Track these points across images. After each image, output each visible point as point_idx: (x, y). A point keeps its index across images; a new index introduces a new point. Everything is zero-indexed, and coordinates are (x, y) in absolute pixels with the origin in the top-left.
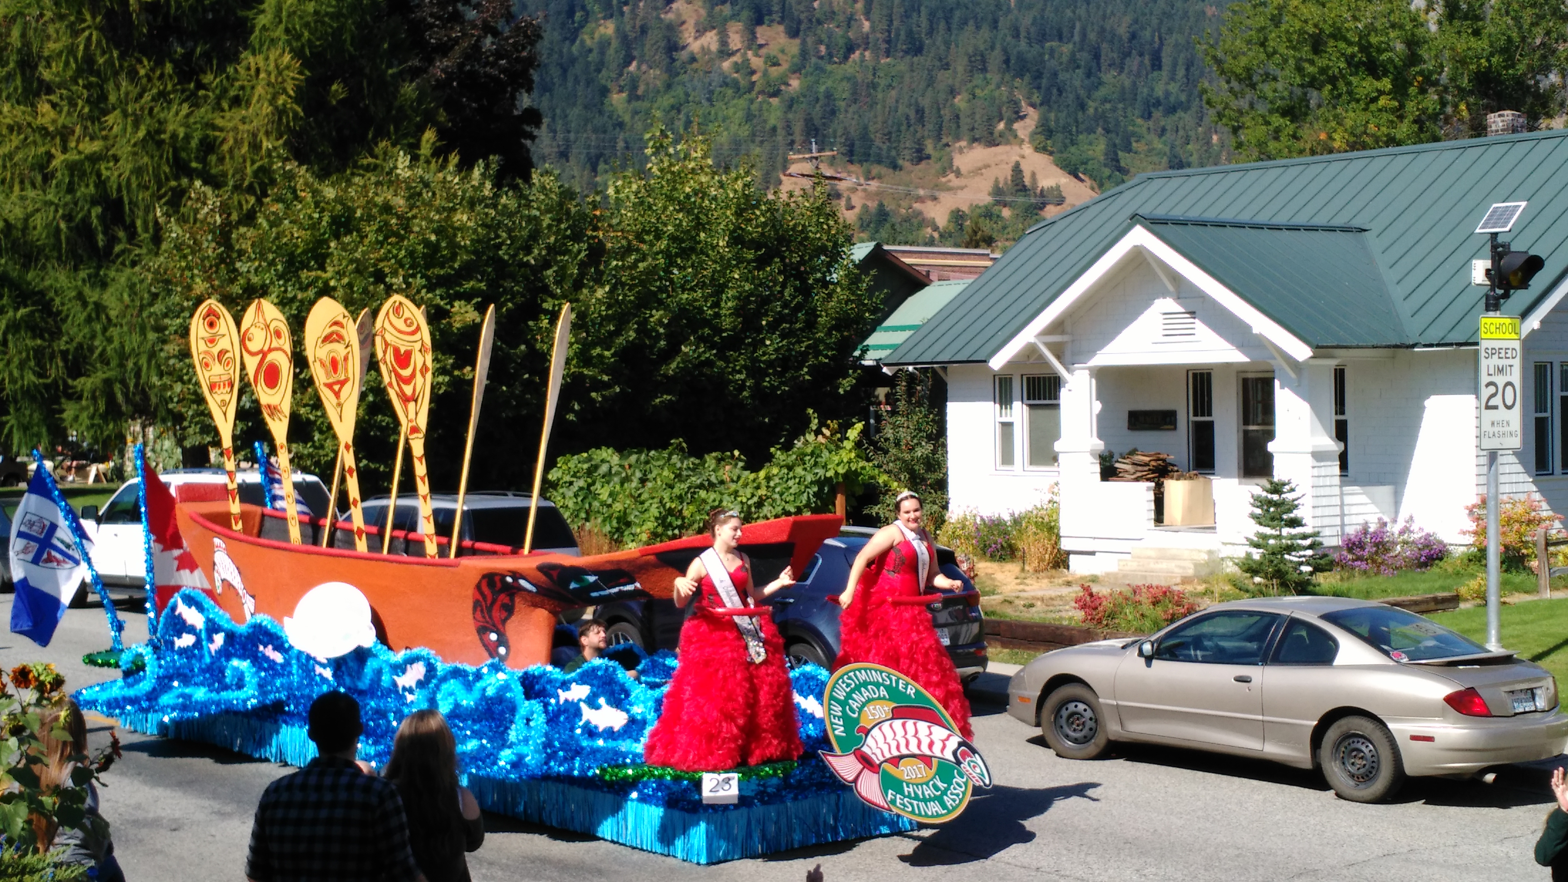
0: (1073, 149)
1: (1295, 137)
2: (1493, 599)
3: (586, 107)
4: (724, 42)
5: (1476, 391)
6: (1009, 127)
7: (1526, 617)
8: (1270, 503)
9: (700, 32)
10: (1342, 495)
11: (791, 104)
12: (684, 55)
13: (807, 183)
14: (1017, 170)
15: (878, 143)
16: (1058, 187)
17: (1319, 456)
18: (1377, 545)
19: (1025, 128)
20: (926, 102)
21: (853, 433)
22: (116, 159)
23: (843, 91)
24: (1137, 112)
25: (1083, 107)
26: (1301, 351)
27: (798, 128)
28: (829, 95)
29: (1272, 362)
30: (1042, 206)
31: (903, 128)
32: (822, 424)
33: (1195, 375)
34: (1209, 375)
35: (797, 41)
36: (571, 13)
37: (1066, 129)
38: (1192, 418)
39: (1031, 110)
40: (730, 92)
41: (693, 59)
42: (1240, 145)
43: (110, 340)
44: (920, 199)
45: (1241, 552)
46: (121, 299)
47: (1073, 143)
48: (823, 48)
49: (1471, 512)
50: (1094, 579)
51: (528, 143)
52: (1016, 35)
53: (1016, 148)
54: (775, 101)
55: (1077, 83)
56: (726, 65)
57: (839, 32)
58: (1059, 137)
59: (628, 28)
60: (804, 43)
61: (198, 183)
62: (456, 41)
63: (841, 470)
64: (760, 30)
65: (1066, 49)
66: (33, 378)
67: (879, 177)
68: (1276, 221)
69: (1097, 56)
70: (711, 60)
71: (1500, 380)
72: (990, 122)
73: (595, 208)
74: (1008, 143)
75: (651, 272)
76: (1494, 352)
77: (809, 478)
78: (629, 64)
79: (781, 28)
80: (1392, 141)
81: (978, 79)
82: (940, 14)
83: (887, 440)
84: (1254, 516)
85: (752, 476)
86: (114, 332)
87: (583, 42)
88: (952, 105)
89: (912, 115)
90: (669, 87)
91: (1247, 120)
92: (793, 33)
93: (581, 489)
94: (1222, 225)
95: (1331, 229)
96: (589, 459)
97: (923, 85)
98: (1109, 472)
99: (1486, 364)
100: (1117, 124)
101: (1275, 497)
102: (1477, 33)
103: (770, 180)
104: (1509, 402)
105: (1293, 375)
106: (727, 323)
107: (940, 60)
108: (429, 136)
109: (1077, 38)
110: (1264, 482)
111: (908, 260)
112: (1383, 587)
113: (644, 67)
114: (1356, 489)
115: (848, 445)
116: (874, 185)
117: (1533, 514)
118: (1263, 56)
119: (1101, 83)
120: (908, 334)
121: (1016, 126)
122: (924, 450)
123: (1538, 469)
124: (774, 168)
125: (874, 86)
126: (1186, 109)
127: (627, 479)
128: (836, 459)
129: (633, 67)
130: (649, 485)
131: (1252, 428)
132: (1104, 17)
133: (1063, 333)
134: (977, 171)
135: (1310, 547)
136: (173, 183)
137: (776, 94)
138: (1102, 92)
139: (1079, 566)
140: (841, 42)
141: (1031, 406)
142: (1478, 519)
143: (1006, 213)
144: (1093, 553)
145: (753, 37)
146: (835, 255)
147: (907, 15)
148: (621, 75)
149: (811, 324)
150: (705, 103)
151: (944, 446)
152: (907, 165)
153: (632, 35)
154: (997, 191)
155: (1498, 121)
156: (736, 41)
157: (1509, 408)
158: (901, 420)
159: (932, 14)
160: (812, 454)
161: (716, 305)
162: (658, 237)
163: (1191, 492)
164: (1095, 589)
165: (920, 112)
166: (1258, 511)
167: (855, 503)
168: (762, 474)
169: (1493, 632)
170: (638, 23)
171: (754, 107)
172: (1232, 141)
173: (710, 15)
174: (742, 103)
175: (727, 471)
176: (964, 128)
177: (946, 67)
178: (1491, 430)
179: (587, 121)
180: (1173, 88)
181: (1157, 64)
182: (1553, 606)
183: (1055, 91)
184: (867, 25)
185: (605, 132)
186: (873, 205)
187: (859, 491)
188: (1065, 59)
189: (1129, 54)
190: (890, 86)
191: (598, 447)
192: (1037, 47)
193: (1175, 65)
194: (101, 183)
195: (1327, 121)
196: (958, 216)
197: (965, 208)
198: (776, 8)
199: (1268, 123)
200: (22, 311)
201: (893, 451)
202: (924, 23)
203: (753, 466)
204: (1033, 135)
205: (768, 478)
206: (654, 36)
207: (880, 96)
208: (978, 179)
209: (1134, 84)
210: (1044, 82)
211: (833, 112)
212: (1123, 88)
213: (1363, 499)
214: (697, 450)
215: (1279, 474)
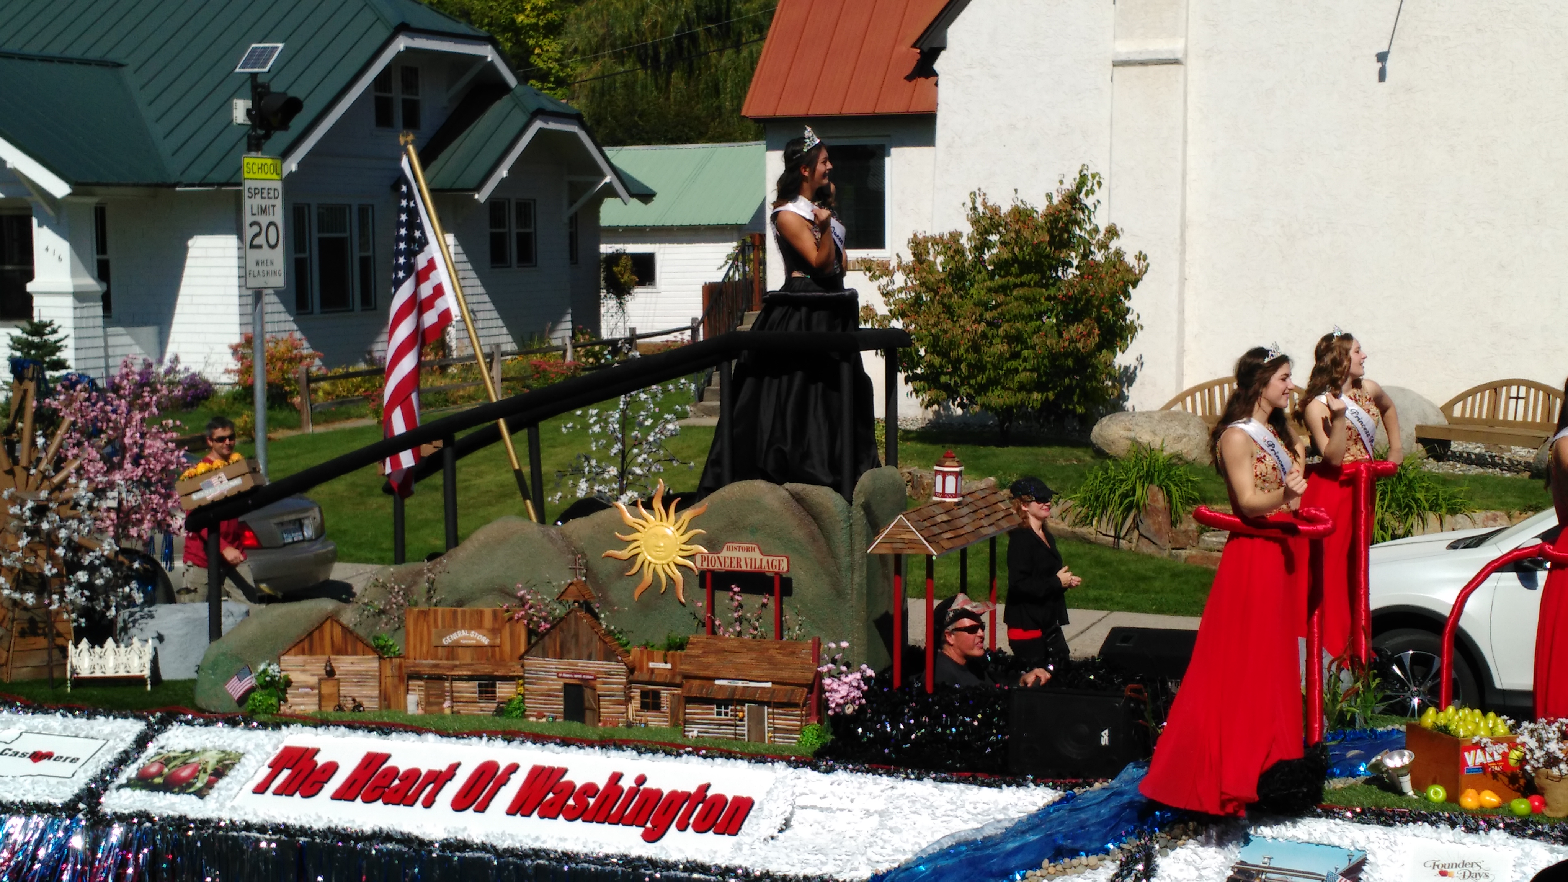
2: (260, 436)
5: (239, 232)
7: (291, 452)
8: (31, 345)
10: (106, 336)
17: (80, 296)
26: (59, 188)
49: (235, 351)
68: (27, 51)
71: (264, 220)
76: (257, 192)
99: (250, 204)
101: (36, 339)
104: (273, 242)
105: (51, 213)
114: (120, 330)
117: (295, 352)
123: (298, 308)
131: (8, 267)
142: (242, 358)
157: (272, 247)
166: (17, 354)
178: (255, 269)
182: (316, 439)
213: (127, 340)
215: (39, 315)
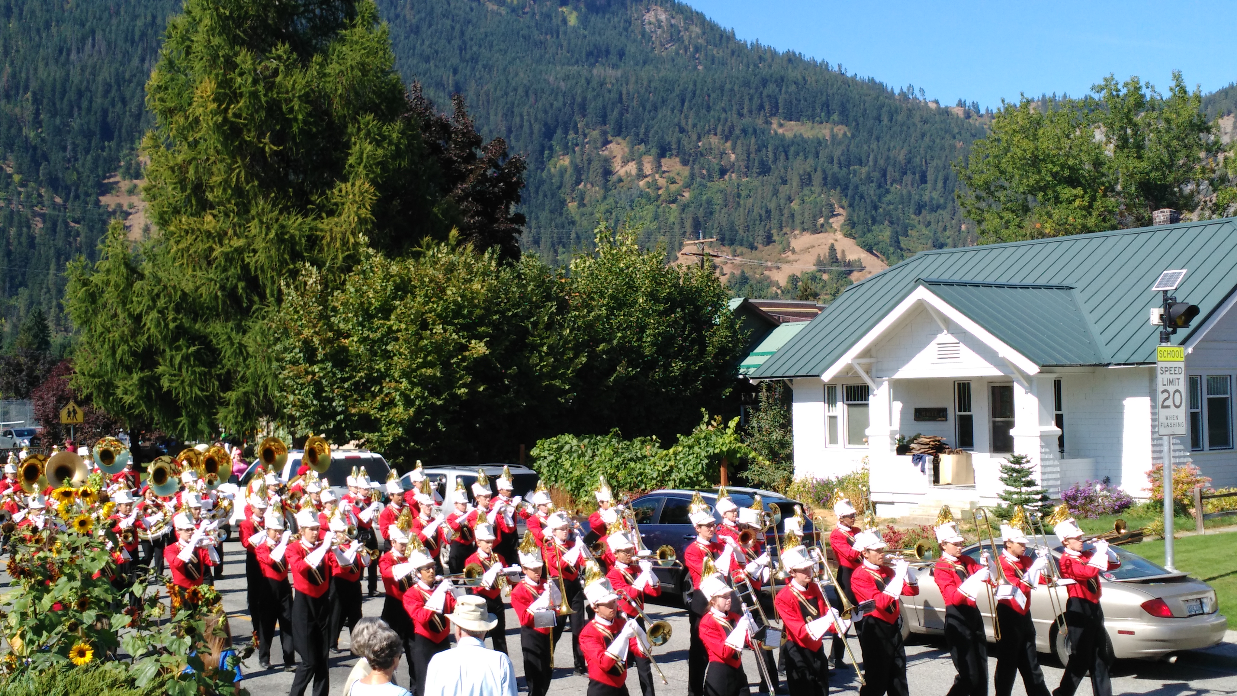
0: (869, 235)
1: (1020, 227)
2: (1168, 536)
3: (551, 212)
4: (640, 169)
5: (1153, 395)
6: (827, 221)
8: (1014, 470)
9: (625, 162)
10: (1061, 465)
11: (684, 208)
12: (614, 178)
13: (696, 259)
14: (832, 249)
15: (741, 232)
16: (859, 260)
17: (1044, 438)
18: (1085, 498)
19: (837, 222)
20: (772, 206)
21: (732, 424)
22: (255, 251)
23: (718, 199)
24: (911, 211)
25: (876, 208)
26: (1032, 369)
27: (688, 224)
28: (709, 202)
29: (1012, 376)
30: (850, 272)
31: (758, 222)
32: (711, 418)
33: (959, 384)
34: (969, 384)
35: (688, 168)
36: (542, 153)
37: (865, 222)
38: (958, 413)
39: (841, 211)
40: (644, 201)
41: (620, 180)
42: (983, 232)
43: (248, 367)
44: (769, 269)
45: (994, 503)
46: (255, 341)
47: (869, 231)
48: (704, 172)
49: (1149, 476)
50: (894, 521)
51: (516, 235)
52: (831, 161)
53: (832, 234)
54: (673, 206)
55: (872, 192)
56: (642, 183)
57: (715, 161)
58: (859, 227)
59: (578, 161)
60: (692, 168)
61: (307, 265)
62: (471, 171)
63: (724, 449)
64: (663, 161)
65: (864, 170)
66: (199, 393)
67: (742, 254)
68: (1012, 282)
69: (884, 174)
70: (632, 180)
71: (1171, 389)
72: (815, 218)
73: (561, 278)
74: (826, 231)
75: (598, 318)
76: (1166, 370)
77: (703, 454)
78: (579, 184)
79: (678, 159)
80: (1086, 229)
81: (806, 191)
82: (781, 149)
83: (753, 428)
84: (1002, 479)
85: (665, 452)
86: (250, 361)
87: (549, 170)
88: (789, 207)
89: (763, 213)
90: (605, 198)
91: (986, 215)
92: (685, 163)
93: (552, 461)
94: (976, 285)
95: (1050, 288)
96: (557, 442)
97: (770, 195)
98: (903, 449)
99: (1162, 378)
100: (898, 219)
101: (1017, 466)
102: (1140, 157)
103: (671, 257)
104: (1178, 403)
105: (1026, 384)
106: (647, 352)
107: (782, 178)
108: (454, 233)
109: (871, 163)
110: (1008, 456)
111: (763, 309)
112: (1090, 526)
113: (589, 186)
114: (1069, 460)
115: (729, 431)
116: (738, 259)
117: (1191, 478)
118: (998, 174)
119: (888, 191)
120: (767, 357)
121: (831, 220)
122: (777, 435)
123: (1193, 446)
124: (673, 249)
125: (739, 196)
126: (945, 208)
127: (582, 455)
128: (721, 441)
129: (581, 186)
130: (597, 459)
131: (998, 419)
132: (889, 150)
133: (871, 357)
134: (806, 250)
135: (1041, 500)
136: (292, 266)
137: (674, 202)
138: (889, 197)
139: (883, 512)
140: (717, 168)
141: (849, 405)
142: (1154, 481)
143: (825, 277)
144: (892, 503)
145: (660, 166)
146: (717, 307)
147: (759, 150)
148: (573, 191)
149: (702, 351)
150: (628, 208)
151: (791, 431)
152: (760, 246)
153: (581, 165)
154: (819, 263)
155: (1161, 215)
156: (648, 168)
157: (1178, 407)
158: (762, 415)
159: (776, 148)
160: (705, 438)
161: (640, 339)
162: (602, 295)
163: (958, 462)
164: (896, 528)
165: (768, 212)
166: (1005, 476)
167: (733, 470)
168: (671, 451)
169: (1169, 559)
170: (585, 158)
171: (660, 210)
172: (977, 230)
173: (632, 152)
174: (652, 207)
175: (648, 450)
176: (797, 222)
177: (784, 182)
178: (1166, 422)
179: (551, 220)
180: (935, 195)
181: (923, 179)
182: (1207, 541)
183: (857, 198)
184: (733, 157)
185: (563, 227)
186: (737, 272)
187: (737, 463)
188: (863, 177)
189: (905, 173)
190: (749, 196)
191: (563, 434)
192: (845, 170)
193: (936, 181)
194: (245, 268)
195: (1041, 215)
196: (794, 280)
197: (798, 274)
198: (674, 146)
199: (1001, 218)
200: (192, 349)
201: (757, 435)
202: (771, 155)
203: (666, 446)
204: (842, 226)
205: (675, 454)
206: (595, 165)
207: (742, 202)
208: (807, 255)
209: (909, 192)
210: (850, 192)
211: (711, 213)
212: (902, 196)
214: (627, 435)
215: (1018, 450)
